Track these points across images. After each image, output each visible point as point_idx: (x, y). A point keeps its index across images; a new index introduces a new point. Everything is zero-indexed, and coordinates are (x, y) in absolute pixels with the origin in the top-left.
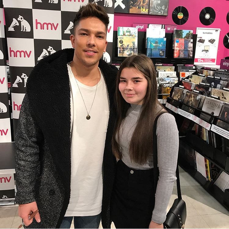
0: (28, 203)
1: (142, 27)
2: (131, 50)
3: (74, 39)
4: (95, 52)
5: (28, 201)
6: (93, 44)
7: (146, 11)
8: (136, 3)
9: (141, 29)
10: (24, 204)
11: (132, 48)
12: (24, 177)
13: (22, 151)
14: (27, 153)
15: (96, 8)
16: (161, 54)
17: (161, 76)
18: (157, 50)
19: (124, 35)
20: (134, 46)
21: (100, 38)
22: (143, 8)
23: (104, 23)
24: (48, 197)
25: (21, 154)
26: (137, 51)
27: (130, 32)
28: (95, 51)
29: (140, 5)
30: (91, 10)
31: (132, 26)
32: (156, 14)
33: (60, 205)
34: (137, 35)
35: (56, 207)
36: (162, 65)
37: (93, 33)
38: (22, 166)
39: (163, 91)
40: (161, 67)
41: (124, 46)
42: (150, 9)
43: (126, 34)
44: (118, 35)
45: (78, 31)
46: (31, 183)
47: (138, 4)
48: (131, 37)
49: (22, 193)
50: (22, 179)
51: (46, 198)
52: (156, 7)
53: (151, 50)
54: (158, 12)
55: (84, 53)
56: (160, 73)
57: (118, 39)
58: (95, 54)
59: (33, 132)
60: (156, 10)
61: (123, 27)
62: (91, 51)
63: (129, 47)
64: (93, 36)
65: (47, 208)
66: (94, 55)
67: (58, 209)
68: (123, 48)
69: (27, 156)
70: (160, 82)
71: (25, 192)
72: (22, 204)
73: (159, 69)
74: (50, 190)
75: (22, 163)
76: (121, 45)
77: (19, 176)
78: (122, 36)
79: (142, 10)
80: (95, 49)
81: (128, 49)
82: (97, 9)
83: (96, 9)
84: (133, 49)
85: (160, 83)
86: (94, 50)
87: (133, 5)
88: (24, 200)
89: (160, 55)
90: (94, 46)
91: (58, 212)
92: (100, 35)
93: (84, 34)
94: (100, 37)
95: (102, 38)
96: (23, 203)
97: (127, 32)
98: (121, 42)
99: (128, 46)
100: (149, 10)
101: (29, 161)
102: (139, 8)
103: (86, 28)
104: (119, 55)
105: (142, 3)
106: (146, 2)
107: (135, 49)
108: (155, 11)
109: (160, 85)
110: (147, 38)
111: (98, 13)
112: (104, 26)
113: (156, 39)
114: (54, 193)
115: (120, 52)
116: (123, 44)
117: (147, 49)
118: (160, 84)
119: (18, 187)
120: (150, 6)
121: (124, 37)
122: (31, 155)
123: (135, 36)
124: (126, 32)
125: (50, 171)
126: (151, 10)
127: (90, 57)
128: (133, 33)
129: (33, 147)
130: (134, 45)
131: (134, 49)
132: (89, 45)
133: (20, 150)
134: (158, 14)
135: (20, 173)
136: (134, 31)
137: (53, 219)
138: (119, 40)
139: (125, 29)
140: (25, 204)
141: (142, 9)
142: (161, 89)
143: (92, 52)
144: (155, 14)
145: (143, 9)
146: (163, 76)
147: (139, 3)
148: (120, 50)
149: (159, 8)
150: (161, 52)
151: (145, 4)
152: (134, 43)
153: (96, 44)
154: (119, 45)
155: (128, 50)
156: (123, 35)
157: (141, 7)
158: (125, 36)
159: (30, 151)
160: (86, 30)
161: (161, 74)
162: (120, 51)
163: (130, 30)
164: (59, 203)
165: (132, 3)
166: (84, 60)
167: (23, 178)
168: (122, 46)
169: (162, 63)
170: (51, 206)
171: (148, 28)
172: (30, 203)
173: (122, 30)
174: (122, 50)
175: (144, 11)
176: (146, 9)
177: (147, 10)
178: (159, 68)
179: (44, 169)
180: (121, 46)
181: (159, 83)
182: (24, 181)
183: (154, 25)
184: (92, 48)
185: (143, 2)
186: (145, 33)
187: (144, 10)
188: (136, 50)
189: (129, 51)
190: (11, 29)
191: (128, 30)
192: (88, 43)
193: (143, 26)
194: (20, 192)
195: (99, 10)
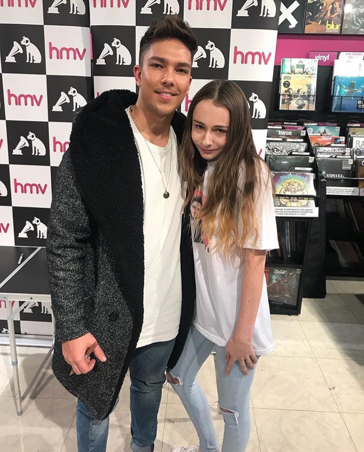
0: (77, 338)
1: (326, 58)
2: (304, 99)
3: (140, 73)
4: (174, 95)
5: (77, 335)
6: (171, 82)
7: (335, 27)
8: (318, 15)
9: (325, 61)
10: (71, 340)
11: (305, 96)
12: (66, 296)
13: (59, 255)
14: (67, 257)
15: (178, 25)
16: (360, 105)
17: (357, 145)
18: (353, 98)
19: (293, 72)
20: (309, 92)
21: (181, 73)
22: (330, 23)
23: (188, 48)
24: (107, 325)
25: (58, 261)
26: (314, 100)
27: (303, 66)
28: (174, 93)
29: (326, 17)
30: (169, 26)
31: (308, 57)
32: (356, 34)
33: (128, 334)
34: (316, 72)
35: (122, 338)
36: (359, 125)
37: (171, 64)
38: (61, 280)
39: (359, 174)
40: (357, 129)
41: (291, 92)
42: (344, 23)
43: (297, 70)
44: (281, 72)
45: (149, 60)
46: (78, 306)
47: (322, 15)
48: (305, 75)
49: (65, 324)
50: (63, 301)
51: (105, 327)
52: (357, 20)
53: (342, 99)
54: (358, 30)
55: (155, 96)
56: (355, 139)
57: (280, 79)
58: (174, 97)
59: (79, 224)
60: (355, 25)
61: (291, 58)
62: (166, 93)
63: (301, 93)
64: (171, 69)
65: (105, 342)
66: (171, 98)
67: (125, 342)
68: (289, 96)
69: (68, 262)
70: (355, 155)
71: (70, 321)
72: (67, 340)
73: (354, 133)
74: (109, 313)
75: (61, 274)
76: (286, 89)
77: (58, 296)
78: (289, 74)
79: (329, 27)
80: (174, 90)
81: (298, 96)
82: (180, 26)
83: (178, 27)
84: (307, 97)
85: (355, 157)
86: (172, 92)
87: (312, 18)
88: (71, 334)
89: (357, 108)
90: (172, 85)
91: (123, 346)
92: (183, 68)
93: (157, 66)
94: (182, 71)
95: (185, 72)
96: (69, 338)
97: (298, 66)
98: (287, 84)
99: (298, 91)
100: (341, 27)
101: (71, 271)
102: (324, 23)
103: (161, 56)
104: (282, 107)
105: (329, 14)
106: (337, 12)
107: (311, 97)
108: (353, 27)
109: (356, 161)
110: (335, 77)
111: (180, 32)
112: (189, 53)
113: (352, 79)
114: (118, 316)
115: (283, 103)
116: (290, 89)
117: (333, 96)
118: (355, 159)
119: (57, 314)
120: (345, 18)
121: (292, 76)
122: (73, 260)
123: (312, 74)
124: (297, 68)
125: (110, 284)
126: (346, 26)
127: (165, 102)
128: (310, 69)
129: (76, 248)
130: (309, 90)
131: (309, 96)
132: (164, 83)
133: (56, 255)
134: (359, 33)
135: (58, 291)
136: (312, 64)
137: (116, 358)
138: (283, 81)
139: (295, 61)
140: (73, 339)
141: (328, 25)
142: (357, 168)
143: (168, 95)
144: (352, 33)
145: (330, 25)
146: (360, 145)
147: (324, 14)
148: (284, 98)
149: (361, 23)
150: (360, 102)
151: (335, 15)
152: (309, 87)
153: (176, 82)
154: (283, 90)
155: (298, 98)
156: (290, 72)
157: (328, 21)
158: (295, 74)
159: (71, 254)
160: (162, 60)
161: (358, 142)
162: (283, 100)
163: (303, 64)
164: (126, 331)
165: (311, 14)
166: (156, 107)
167: (65, 299)
168: (288, 91)
169: (360, 122)
170: (112, 339)
171: (338, 59)
172: (80, 336)
173: (289, 64)
174: (287, 99)
175: (333, 28)
176: (335, 25)
177: (338, 27)
178: (354, 131)
179: (100, 283)
180: (286, 92)
181: (353, 159)
182: (65, 303)
183: (350, 53)
184: (169, 89)
185: (331, 13)
186: (331, 68)
187: (332, 26)
188: (312, 99)
189: (300, 101)
190: (101, 61)
191: (301, 64)
192: (163, 80)
193: (328, 57)
194: (62, 321)
195: (183, 28)
